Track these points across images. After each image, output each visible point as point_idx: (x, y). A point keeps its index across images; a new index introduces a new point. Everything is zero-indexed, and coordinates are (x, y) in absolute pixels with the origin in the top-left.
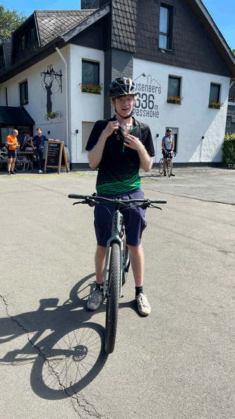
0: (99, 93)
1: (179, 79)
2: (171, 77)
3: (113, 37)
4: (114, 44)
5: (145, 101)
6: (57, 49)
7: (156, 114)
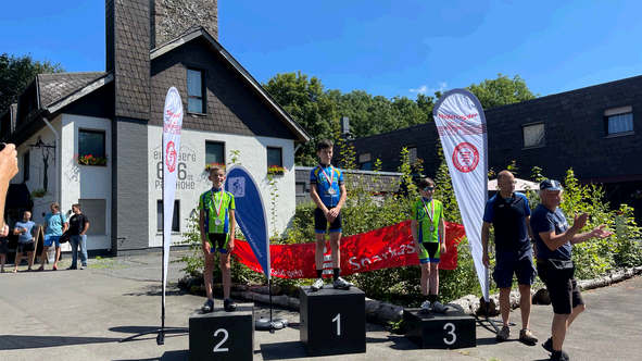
0: (104, 165)
1: (222, 144)
2: (208, 143)
3: (118, 105)
4: (119, 112)
6: (45, 119)
7: (191, 186)
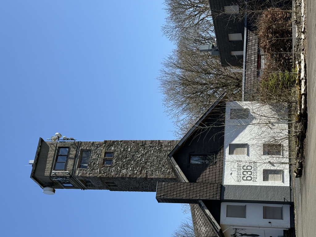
1: (231, 146)
2: (230, 153)
5: (247, 172)
